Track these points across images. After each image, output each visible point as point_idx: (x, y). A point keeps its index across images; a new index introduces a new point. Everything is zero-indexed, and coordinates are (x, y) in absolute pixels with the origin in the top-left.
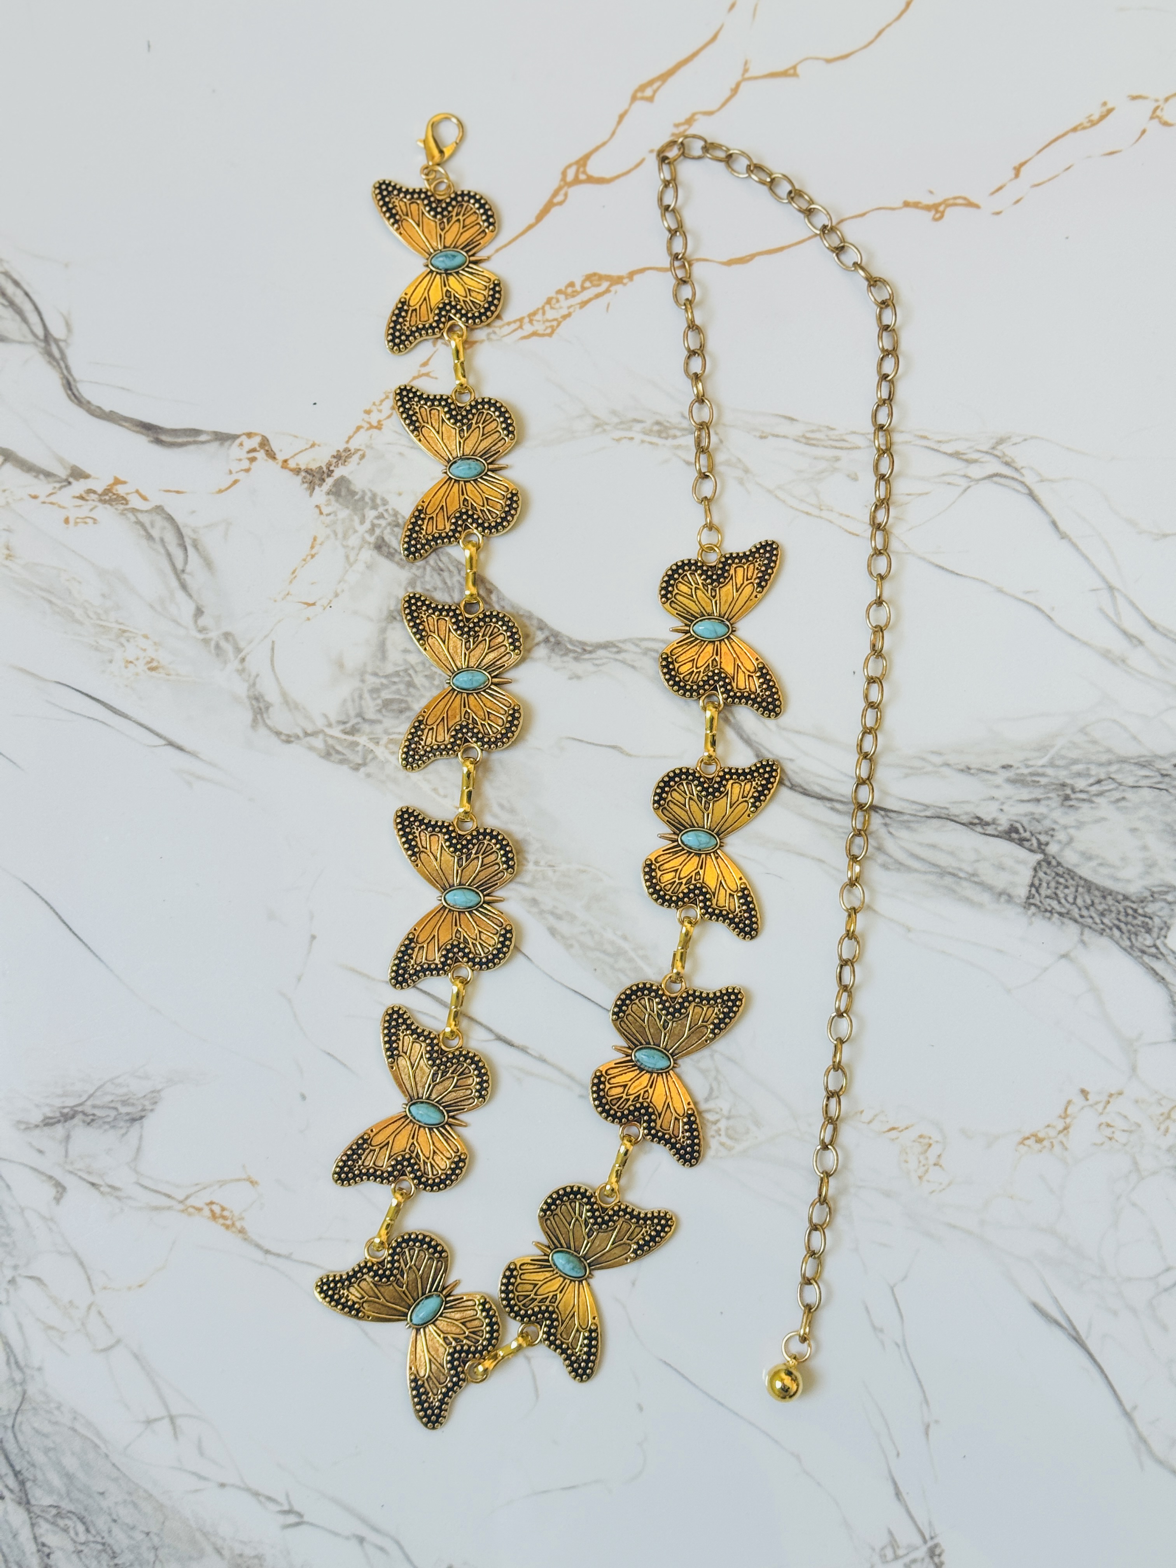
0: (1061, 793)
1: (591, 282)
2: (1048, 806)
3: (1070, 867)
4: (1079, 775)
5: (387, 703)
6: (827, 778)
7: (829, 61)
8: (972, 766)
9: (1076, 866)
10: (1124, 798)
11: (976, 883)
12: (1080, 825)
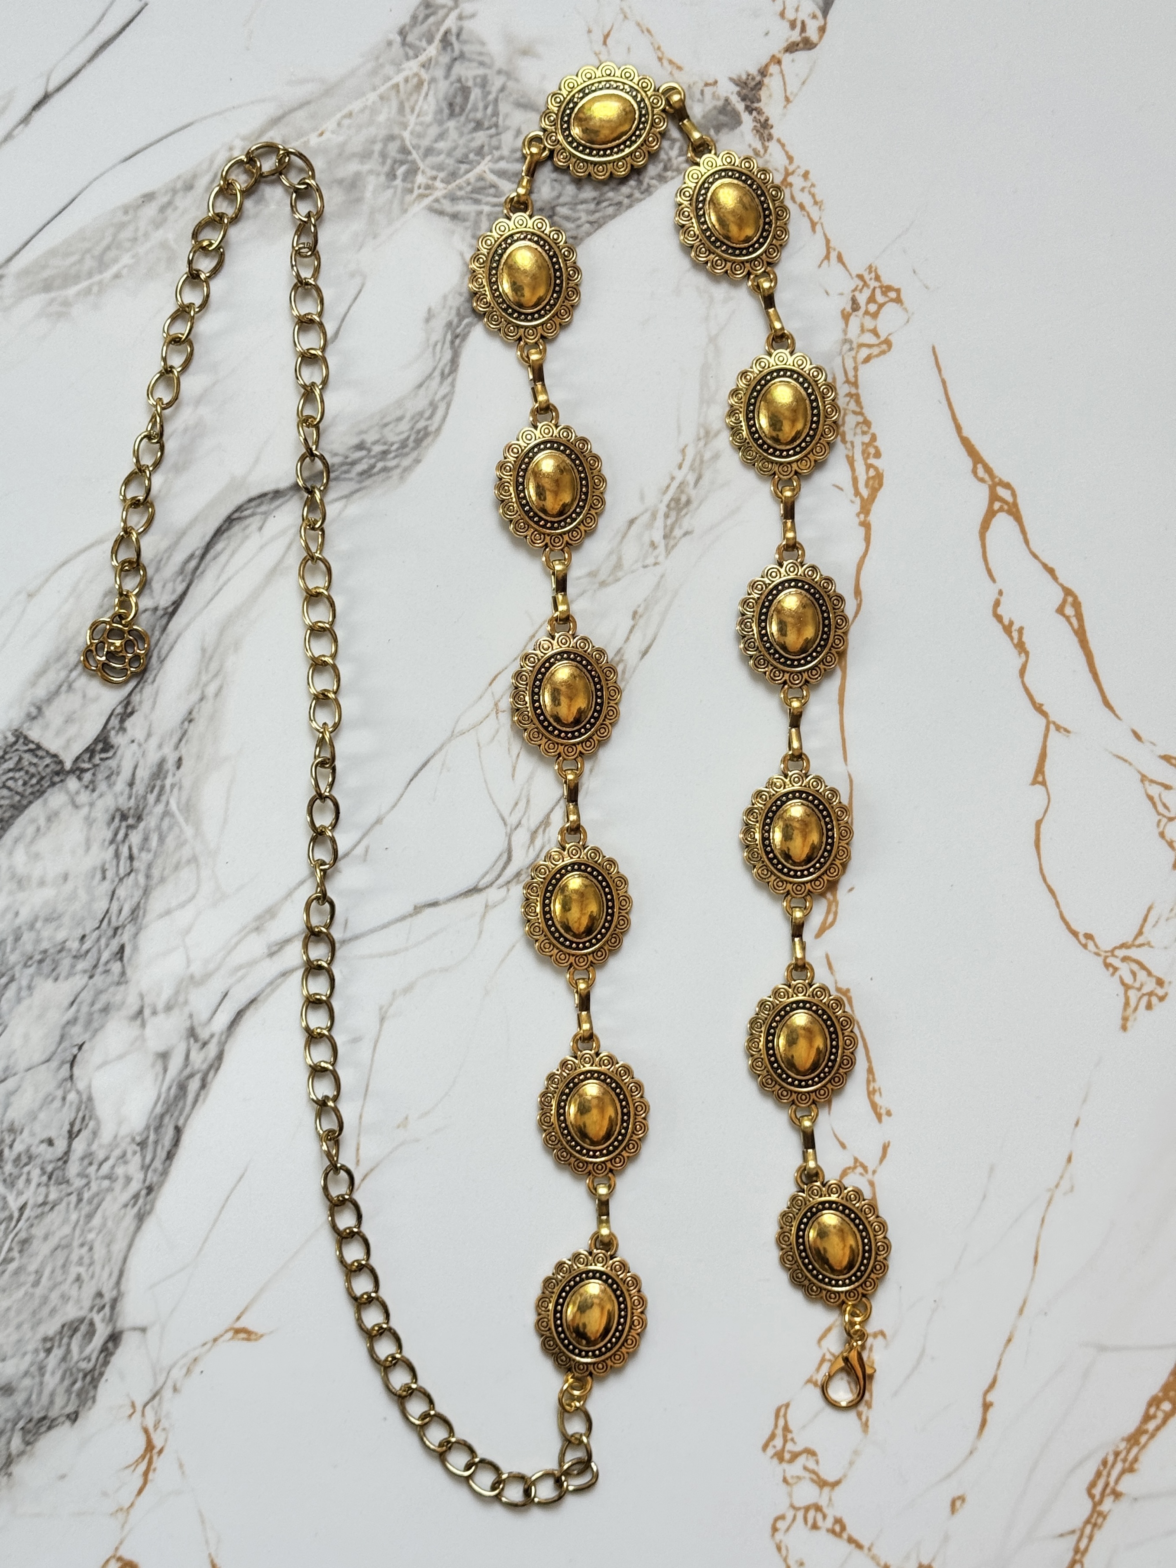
0: (132, 812)
1: (873, 477)
2: (122, 794)
3: (46, 795)
4: (146, 839)
5: (465, 91)
6: (228, 561)
7: (1038, 824)
8: (192, 724)
9: (45, 802)
10: (104, 878)
11: (60, 686)
12: (89, 822)
